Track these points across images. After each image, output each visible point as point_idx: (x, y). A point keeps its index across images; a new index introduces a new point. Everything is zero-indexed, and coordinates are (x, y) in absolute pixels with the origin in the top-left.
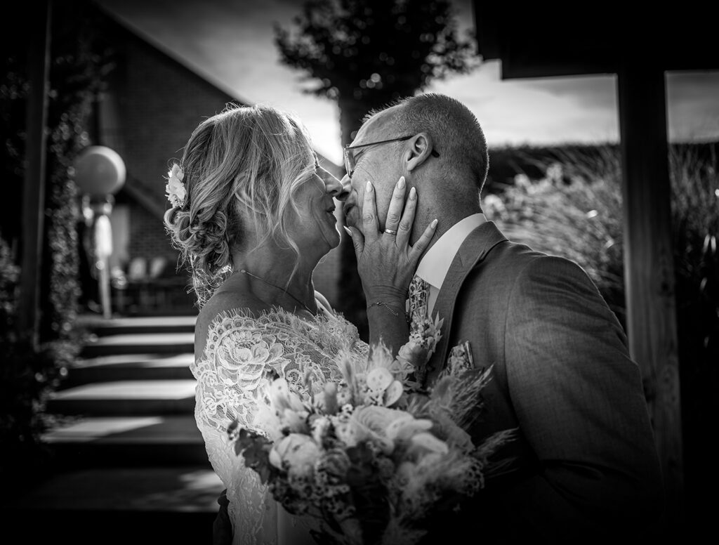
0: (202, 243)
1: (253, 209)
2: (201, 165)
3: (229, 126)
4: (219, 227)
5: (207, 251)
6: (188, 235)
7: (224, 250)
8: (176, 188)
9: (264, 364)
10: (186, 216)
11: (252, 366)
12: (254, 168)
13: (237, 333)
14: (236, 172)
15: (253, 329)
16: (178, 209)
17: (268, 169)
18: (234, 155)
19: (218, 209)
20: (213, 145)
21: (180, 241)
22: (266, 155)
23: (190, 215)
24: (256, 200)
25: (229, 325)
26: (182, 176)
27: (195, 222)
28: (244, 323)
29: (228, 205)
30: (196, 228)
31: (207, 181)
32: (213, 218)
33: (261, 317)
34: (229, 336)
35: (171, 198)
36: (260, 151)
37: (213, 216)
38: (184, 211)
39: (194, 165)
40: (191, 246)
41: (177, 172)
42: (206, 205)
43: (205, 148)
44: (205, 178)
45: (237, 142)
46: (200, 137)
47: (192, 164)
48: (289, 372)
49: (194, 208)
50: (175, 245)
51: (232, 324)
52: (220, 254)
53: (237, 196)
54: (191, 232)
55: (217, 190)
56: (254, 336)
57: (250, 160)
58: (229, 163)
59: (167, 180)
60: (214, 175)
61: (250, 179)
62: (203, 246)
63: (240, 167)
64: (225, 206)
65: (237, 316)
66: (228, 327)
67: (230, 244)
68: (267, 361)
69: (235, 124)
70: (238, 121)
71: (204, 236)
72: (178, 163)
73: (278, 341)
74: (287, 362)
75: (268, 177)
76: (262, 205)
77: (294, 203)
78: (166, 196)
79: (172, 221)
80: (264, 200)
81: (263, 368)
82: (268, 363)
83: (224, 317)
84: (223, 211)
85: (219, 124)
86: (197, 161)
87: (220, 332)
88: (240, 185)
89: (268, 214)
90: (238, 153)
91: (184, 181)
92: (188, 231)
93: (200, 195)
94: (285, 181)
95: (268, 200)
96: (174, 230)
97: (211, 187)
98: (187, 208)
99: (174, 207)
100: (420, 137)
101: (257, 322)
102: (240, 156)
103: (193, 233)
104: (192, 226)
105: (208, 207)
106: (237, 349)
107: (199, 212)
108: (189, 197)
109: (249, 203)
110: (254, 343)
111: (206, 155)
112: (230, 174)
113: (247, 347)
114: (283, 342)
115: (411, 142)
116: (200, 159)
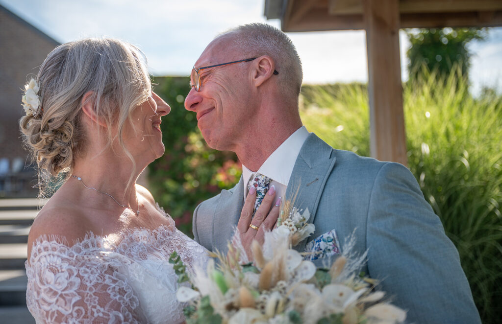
0: (50, 147)
1: (97, 122)
2: (55, 81)
3: (81, 50)
4: (65, 135)
5: (53, 154)
6: (38, 139)
7: (69, 154)
8: (32, 99)
9: (60, 292)
10: (38, 123)
11: (51, 290)
12: (101, 87)
13: (52, 256)
14: (85, 90)
15: (65, 256)
16: (32, 116)
17: (112, 90)
18: (84, 75)
19: (66, 120)
20: (67, 67)
21: (30, 144)
22: (111, 77)
23: (42, 123)
24: (99, 114)
25: (47, 247)
26: (37, 89)
27: (45, 129)
28: (59, 249)
29: (76, 117)
30: (46, 134)
31: (59, 95)
32: (62, 127)
33: (75, 246)
34: (45, 256)
35: (26, 107)
36: (106, 75)
37: (62, 125)
38: (36, 119)
39: (48, 81)
40: (40, 149)
41: (33, 86)
42: (56, 115)
43: (60, 68)
44: (57, 93)
45: (87, 64)
46: (56, 58)
47: (47, 80)
48: (76, 308)
49: (46, 118)
50: (25, 147)
51: (50, 248)
52: (64, 158)
53: (84, 110)
54: (41, 137)
55: (68, 104)
56: (62, 264)
57: (98, 80)
58: (79, 82)
59: (23, 92)
60: (66, 92)
61: (96, 97)
62: (50, 150)
63: (89, 86)
64: (72, 118)
65: (55, 242)
66: (46, 249)
67: (74, 150)
68: (63, 290)
69: (87, 50)
70: (89, 48)
71: (52, 141)
72: (34, 77)
73: (78, 276)
74: (78, 298)
75: (112, 96)
76: (105, 120)
77: (131, 120)
78: (22, 105)
79: (25, 127)
80: (107, 115)
81: (58, 296)
82: (63, 293)
83: (44, 240)
84: (71, 122)
85: (73, 49)
86: (51, 78)
87: (40, 251)
88: (87, 101)
89: (109, 128)
90: (87, 74)
91: (39, 94)
92: (39, 136)
93: (52, 106)
94: (125, 101)
95: (110, 115)
96: (27, 134)
97: (62, 101)
98: (40, 116)
99: (27, 114)
100: (264, 59)
101: (70, 249)
102: (89, 77)
103: (43, 138)
104: (43, 132)
105: (58, 118)
106: (47, 270)
107: (50, 121)
108: (42, 108)
109: (94, 117)
110: (60, 271)
111: (60, 73)
112: (80, 91)
113: (54, 273)
114: (81, 278)
115: (255, 63)
116: (54, 76)
